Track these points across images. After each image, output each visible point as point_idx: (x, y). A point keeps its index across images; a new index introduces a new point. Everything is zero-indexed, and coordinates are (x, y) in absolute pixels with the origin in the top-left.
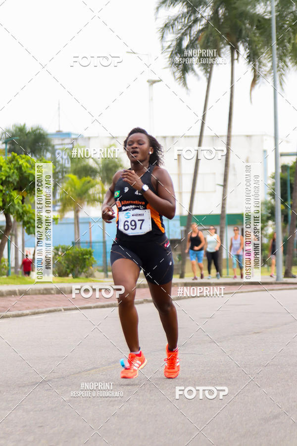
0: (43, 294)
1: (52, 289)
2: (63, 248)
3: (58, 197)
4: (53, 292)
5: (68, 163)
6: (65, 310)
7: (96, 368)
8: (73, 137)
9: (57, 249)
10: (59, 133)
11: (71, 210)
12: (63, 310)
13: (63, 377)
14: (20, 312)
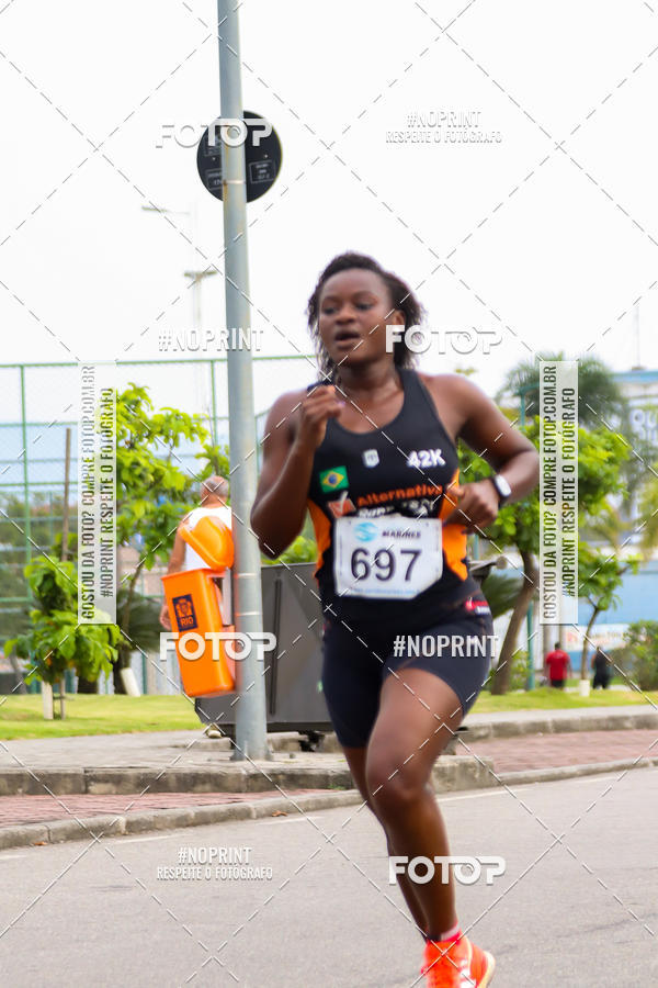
0: (606, 729)
1: (626, 718)
2: (649, 628)
4: (628, 724)
9: (635, 629)
10: (638, 372)
14: (556, 771)
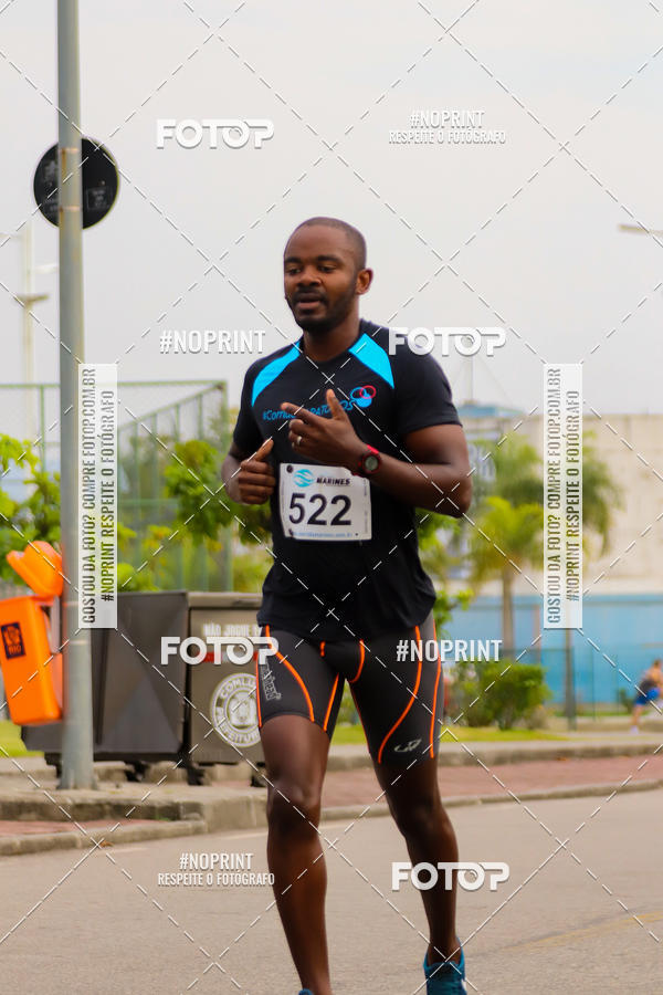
1: (454, 755)
2: (478, 664)
3: (466, 549)
4: (456, 761)
5: (491, 474)
6: (485, 801)
7: (555, 934)
8: (502, 414)
9: (463, 665)
11: (495, 577)
12: (480, 802)
13: (483, 954)
